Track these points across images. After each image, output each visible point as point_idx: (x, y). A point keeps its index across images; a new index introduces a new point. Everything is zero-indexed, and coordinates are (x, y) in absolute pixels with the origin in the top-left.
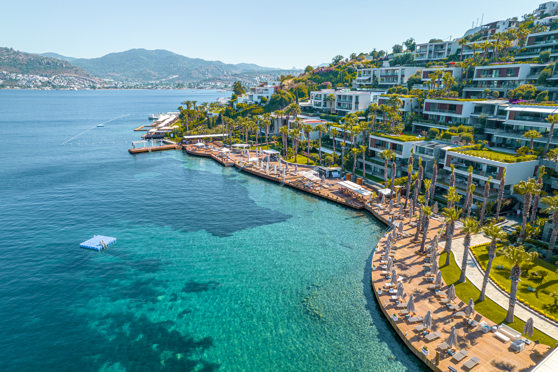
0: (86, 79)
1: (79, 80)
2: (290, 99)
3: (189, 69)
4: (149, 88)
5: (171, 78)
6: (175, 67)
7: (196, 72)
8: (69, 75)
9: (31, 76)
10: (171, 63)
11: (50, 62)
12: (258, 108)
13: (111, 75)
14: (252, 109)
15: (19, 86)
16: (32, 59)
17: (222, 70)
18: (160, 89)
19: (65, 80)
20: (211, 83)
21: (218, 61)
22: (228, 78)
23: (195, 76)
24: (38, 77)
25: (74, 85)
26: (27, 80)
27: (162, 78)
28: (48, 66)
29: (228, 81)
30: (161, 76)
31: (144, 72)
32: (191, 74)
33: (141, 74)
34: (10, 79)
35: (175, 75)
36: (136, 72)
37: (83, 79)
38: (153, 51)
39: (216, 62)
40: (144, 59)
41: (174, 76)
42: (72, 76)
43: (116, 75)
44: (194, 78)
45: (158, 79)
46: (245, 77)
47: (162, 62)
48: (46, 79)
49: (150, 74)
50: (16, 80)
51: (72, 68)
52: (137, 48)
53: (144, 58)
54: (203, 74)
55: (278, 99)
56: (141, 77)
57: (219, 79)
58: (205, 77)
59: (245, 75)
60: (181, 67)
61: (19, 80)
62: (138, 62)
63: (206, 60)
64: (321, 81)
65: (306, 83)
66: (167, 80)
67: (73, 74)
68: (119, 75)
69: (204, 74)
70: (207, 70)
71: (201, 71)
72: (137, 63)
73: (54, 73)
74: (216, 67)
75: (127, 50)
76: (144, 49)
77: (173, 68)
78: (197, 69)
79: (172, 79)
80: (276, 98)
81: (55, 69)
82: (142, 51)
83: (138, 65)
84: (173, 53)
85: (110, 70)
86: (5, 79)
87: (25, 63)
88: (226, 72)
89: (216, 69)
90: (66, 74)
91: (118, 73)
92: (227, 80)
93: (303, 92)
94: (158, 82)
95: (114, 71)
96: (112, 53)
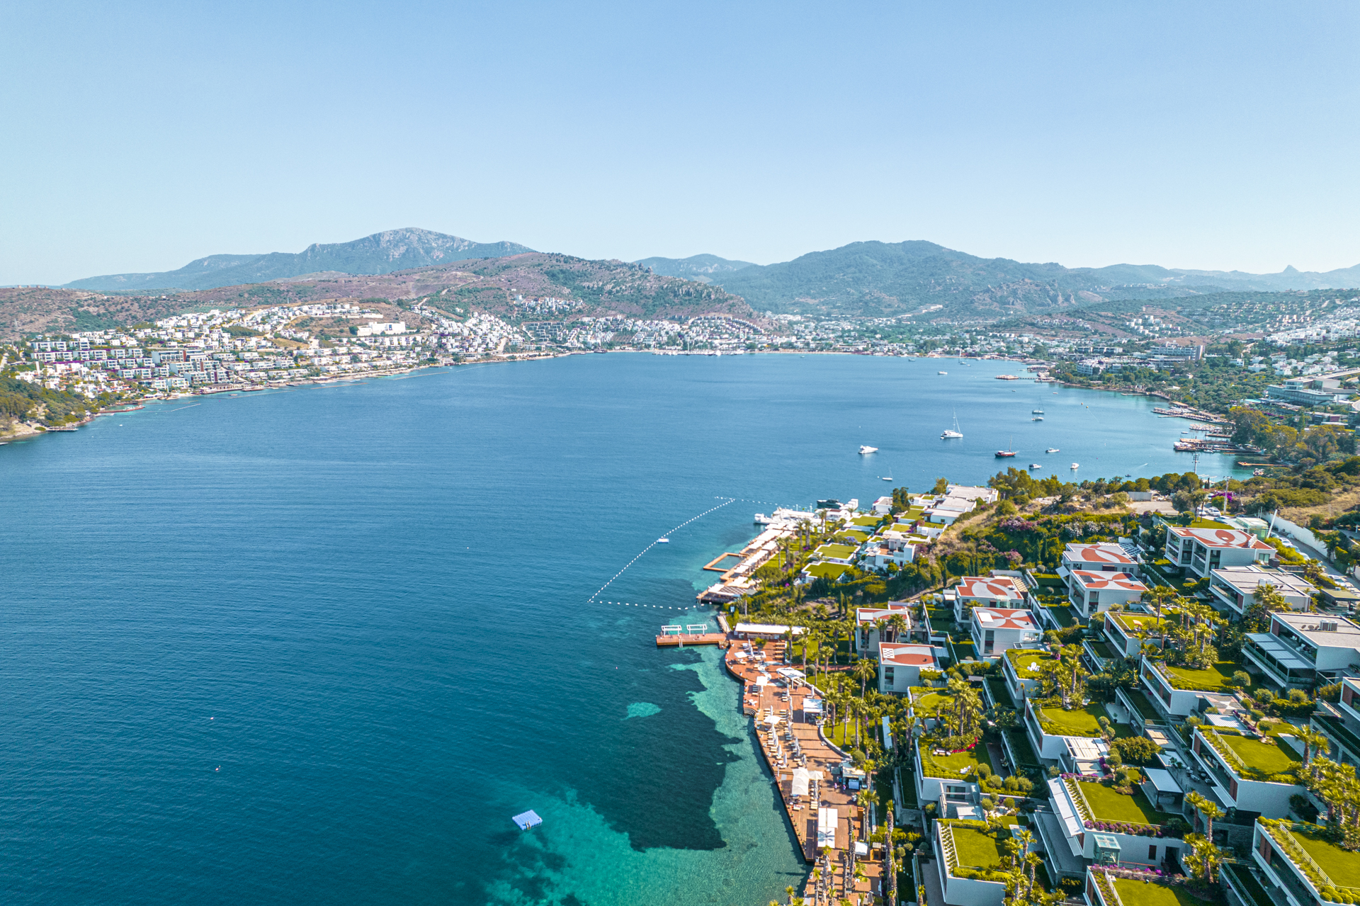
0: (744, 324)
1: (733, 326)
2: (933, 577)
3: (971, 289)
4: (858, 351)
5: (924, 311)
6: (940, 285)
7: (987, 297)
8: (717, 315)
9: (656, 322)
10: (932, 275)
11: (691, 290)
12: (878, 583)
13: (800, 303)
14: (866, 583)
15: (633, 345)
16: (665, 286)
17: (1052, 293)
18: (881, 354)
19: (709, 326)
20: (1008, 335)
21: (1051, 264)
22: (1056, 322)
23: (981, 307)
24: (666, 323)
25: (721, 338)
26: (647, 331)
27: (904, 312)
28: (687, 298)
29: (1053, 329)
30: (903, 306)
31: (867, 298)
32: (972, 302)
33: (861, 301)
34: (625, 329)
35: (935, 303)
36: (853, 294)
37: (740, 323)
38: (898, 244)
39: (1045, 265)
40: (873, 265)
41: (932, 308)
42: (722, 318)
43: (811, 301)
44: (979, 314)
45: (894, 313)
46: (1102, 320)
47: (913, 272)
48: (677, 327)
49: (879, 301)
50: (632, 333)
51: (726, 300)
52: (863, 240)
53: (875, 262)
54: (1003, 302)
55: (912, 575)
56: (860, 308)
57: (1032, 324)
58: (1005, 308)
59: (1103, 313)
60: (952, 284)
61: (636, 331)
62: (860, 272)
63: (1021, 262)
64: (1006, 546)
65: (979, 545)
66: (915, 318)
67: (724, 313)
68: (817, 301)
69: (1005, 304)
70: (1014, 292)
71: (999, 294)
72: (857, 275)
73: (693, 313)
74: (1037, 286)
75: (843, 245)
76: (878, 242)
77: (935, 288)
78: (988, 291)
79: (926, 314)
80: (908, 573)
81: (697, 304)
82: (873, 247)
83: (859, 279)
84: (942, 248)
85: (801, 291)
86: (617, 330)
87: (653, 294)
88: (1063, 295)
89: (1039, 288)
90: (712, 314)
91: (814, 298)
92: (1052, 327)
93: (962, 566)
94: (894, 321)
95: (808, 294)
96: (811, 254)
